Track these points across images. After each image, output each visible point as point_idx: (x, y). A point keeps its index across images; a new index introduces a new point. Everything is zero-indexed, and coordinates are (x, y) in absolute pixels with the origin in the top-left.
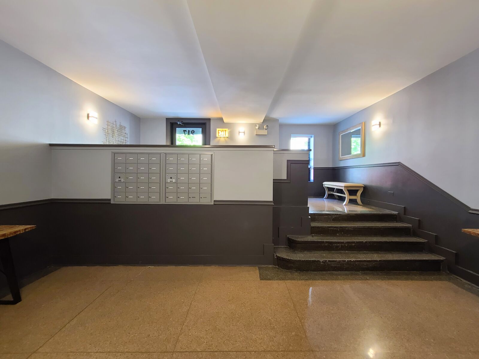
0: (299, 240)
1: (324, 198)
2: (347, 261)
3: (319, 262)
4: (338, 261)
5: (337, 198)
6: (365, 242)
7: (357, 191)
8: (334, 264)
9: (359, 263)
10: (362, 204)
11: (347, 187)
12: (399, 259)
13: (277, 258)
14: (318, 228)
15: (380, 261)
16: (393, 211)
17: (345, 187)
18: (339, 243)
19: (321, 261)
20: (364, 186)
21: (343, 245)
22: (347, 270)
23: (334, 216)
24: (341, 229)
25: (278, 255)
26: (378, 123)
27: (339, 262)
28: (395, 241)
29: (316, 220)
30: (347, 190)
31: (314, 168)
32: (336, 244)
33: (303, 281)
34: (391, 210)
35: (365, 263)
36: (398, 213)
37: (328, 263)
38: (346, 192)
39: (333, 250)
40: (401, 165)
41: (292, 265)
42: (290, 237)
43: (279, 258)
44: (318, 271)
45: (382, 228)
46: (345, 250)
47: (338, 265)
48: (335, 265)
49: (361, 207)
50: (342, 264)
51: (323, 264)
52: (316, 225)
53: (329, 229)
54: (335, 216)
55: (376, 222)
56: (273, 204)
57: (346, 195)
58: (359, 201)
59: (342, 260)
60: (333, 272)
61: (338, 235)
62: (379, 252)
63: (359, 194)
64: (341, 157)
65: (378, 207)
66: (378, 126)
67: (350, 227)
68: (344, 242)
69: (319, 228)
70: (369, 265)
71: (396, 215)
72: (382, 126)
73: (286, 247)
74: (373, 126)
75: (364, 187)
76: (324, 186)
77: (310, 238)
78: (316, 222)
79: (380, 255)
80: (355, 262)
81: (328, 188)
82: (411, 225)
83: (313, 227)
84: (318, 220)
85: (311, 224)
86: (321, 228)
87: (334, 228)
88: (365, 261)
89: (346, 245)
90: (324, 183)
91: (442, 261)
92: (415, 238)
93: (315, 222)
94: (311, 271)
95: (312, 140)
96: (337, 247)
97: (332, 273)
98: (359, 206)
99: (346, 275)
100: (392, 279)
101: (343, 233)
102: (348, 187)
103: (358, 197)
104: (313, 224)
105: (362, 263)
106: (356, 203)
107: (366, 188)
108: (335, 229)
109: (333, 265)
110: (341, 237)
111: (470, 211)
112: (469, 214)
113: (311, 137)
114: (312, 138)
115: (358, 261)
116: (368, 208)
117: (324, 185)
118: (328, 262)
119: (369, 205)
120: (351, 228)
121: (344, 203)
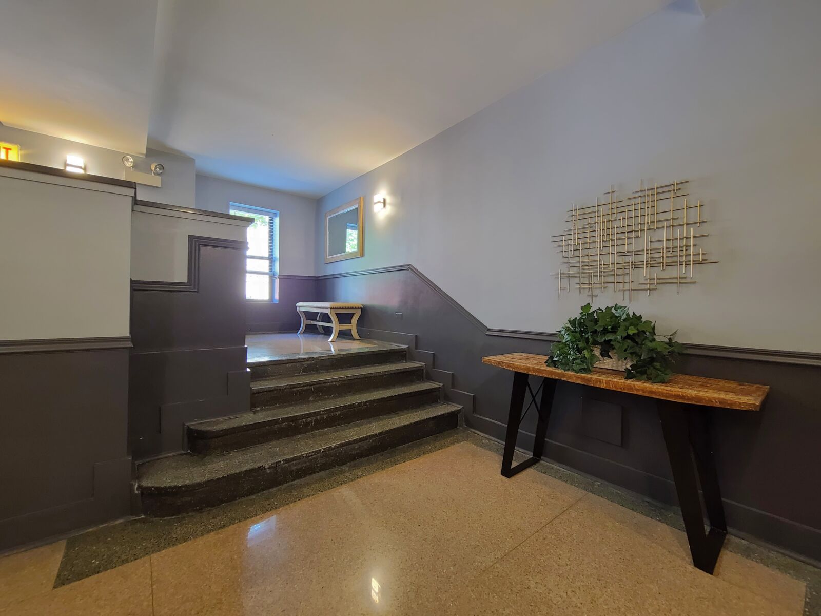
0: (216, 428)
1: (298, 333)
2: (322, 450)
3: (262, 470)
4: (305, 456)
5: (321, 330)
6: (358, 403)
7: (353, 314)
8: (296, 464)
9: (345, 447)
10: (360, 338)
11: (335, 308)
12: (408, 423)
13: (142, 494)
14: (270, 391)
15: (380, 434)
16: (401, 344)
17: (331, 308)
18: (309, 415)
19: (267, 467)
20: (362, 306)
21: (318, 417)
22: (324, 468)
23: (306, 362)
24: (317, 386)
25: (147, 483)
26: (382, 201)
27: (307, 457)
28: (403, 393)
29: (267, 377)
30: (336, 314)
31: (279, 275)
32: (304, 420)
33: (212, 533)
34: (399, 343)
35: (356, 446)
36: (407, 346)
37: (283, 466)
38: (334, 318)
39: (300, 433)
40: (412, 270)
41: (188, 499)
42: (192, 425)
43: (147, 493)
44: (259, 492)
45: (386, 375)
46: (322, 428)
47: (306, 463)
48: (299, 467)
49: (358, 342)
50: (314, 458)
51: (271, 473)
52: (264, 385)
53: (293, 391)
54: (309, 362)
55: (378, 366)
56: (132, 345)
57: (335, 325)
58: (355, 333)
59: (312, 452)
60: (294, 482)
61: (311, 399)
62: (381, 417)
63: (354, 320)
64: (328, 257)
65: (382, 340)
66: (382, 205)
67: (334, 380)
68: (321, 411)
69: (273, 391)
70: (363, 446)
71: (406, 351)
72: (387, 206)
73: (182, 454)
74: (375, 203)
75: (362, 308)
76: (298, 310)
77: (248, 418)
78: (268, 380)
79: (381, 423)
80: (338, 447)
81: (305, 313)
82: (424, 364)
83: (258, 392)
84: (272, 376)
85: (251, 386)
86: (276, 390)
87: (304, 386)
88: (355, 441)
89: (325, 417)
90: (298, 304)
91: (459, 411)
92: (429, 383)
93: (266, 380)
94: (241, 497)
95: (277, 220)
96: (307, 424)
97: (292, 485)
98: (355, 342)
99: (322, 479)
100: (397, 462)
101: (320, 394)
102: (337, 308)
103: (353, 327)
104: (257, 386)
105: (350, 446)
106: (351, 337)
107: (364, 310)
108: (305, 388)
109: (294, 468)
110: (316, 403)
111: (488, 333)
112: (487, 337)
113: (276, 215)
114: (276, 217)
115: (343, 445)
116: (368, 343)
117: (298, 308)
118: (283, 464)
119: (370, 338)
120: (335, 382)
121: (330, 340)
